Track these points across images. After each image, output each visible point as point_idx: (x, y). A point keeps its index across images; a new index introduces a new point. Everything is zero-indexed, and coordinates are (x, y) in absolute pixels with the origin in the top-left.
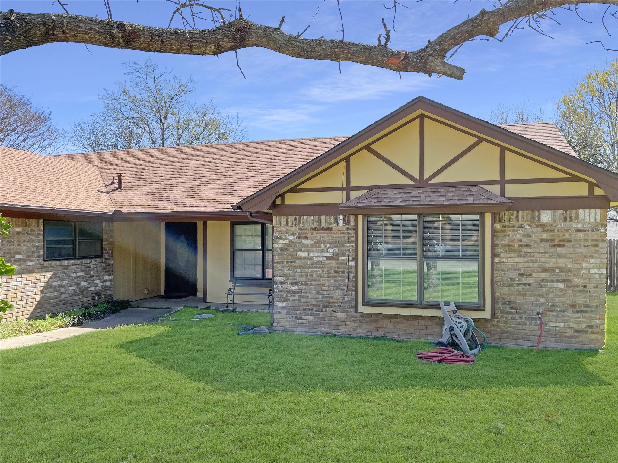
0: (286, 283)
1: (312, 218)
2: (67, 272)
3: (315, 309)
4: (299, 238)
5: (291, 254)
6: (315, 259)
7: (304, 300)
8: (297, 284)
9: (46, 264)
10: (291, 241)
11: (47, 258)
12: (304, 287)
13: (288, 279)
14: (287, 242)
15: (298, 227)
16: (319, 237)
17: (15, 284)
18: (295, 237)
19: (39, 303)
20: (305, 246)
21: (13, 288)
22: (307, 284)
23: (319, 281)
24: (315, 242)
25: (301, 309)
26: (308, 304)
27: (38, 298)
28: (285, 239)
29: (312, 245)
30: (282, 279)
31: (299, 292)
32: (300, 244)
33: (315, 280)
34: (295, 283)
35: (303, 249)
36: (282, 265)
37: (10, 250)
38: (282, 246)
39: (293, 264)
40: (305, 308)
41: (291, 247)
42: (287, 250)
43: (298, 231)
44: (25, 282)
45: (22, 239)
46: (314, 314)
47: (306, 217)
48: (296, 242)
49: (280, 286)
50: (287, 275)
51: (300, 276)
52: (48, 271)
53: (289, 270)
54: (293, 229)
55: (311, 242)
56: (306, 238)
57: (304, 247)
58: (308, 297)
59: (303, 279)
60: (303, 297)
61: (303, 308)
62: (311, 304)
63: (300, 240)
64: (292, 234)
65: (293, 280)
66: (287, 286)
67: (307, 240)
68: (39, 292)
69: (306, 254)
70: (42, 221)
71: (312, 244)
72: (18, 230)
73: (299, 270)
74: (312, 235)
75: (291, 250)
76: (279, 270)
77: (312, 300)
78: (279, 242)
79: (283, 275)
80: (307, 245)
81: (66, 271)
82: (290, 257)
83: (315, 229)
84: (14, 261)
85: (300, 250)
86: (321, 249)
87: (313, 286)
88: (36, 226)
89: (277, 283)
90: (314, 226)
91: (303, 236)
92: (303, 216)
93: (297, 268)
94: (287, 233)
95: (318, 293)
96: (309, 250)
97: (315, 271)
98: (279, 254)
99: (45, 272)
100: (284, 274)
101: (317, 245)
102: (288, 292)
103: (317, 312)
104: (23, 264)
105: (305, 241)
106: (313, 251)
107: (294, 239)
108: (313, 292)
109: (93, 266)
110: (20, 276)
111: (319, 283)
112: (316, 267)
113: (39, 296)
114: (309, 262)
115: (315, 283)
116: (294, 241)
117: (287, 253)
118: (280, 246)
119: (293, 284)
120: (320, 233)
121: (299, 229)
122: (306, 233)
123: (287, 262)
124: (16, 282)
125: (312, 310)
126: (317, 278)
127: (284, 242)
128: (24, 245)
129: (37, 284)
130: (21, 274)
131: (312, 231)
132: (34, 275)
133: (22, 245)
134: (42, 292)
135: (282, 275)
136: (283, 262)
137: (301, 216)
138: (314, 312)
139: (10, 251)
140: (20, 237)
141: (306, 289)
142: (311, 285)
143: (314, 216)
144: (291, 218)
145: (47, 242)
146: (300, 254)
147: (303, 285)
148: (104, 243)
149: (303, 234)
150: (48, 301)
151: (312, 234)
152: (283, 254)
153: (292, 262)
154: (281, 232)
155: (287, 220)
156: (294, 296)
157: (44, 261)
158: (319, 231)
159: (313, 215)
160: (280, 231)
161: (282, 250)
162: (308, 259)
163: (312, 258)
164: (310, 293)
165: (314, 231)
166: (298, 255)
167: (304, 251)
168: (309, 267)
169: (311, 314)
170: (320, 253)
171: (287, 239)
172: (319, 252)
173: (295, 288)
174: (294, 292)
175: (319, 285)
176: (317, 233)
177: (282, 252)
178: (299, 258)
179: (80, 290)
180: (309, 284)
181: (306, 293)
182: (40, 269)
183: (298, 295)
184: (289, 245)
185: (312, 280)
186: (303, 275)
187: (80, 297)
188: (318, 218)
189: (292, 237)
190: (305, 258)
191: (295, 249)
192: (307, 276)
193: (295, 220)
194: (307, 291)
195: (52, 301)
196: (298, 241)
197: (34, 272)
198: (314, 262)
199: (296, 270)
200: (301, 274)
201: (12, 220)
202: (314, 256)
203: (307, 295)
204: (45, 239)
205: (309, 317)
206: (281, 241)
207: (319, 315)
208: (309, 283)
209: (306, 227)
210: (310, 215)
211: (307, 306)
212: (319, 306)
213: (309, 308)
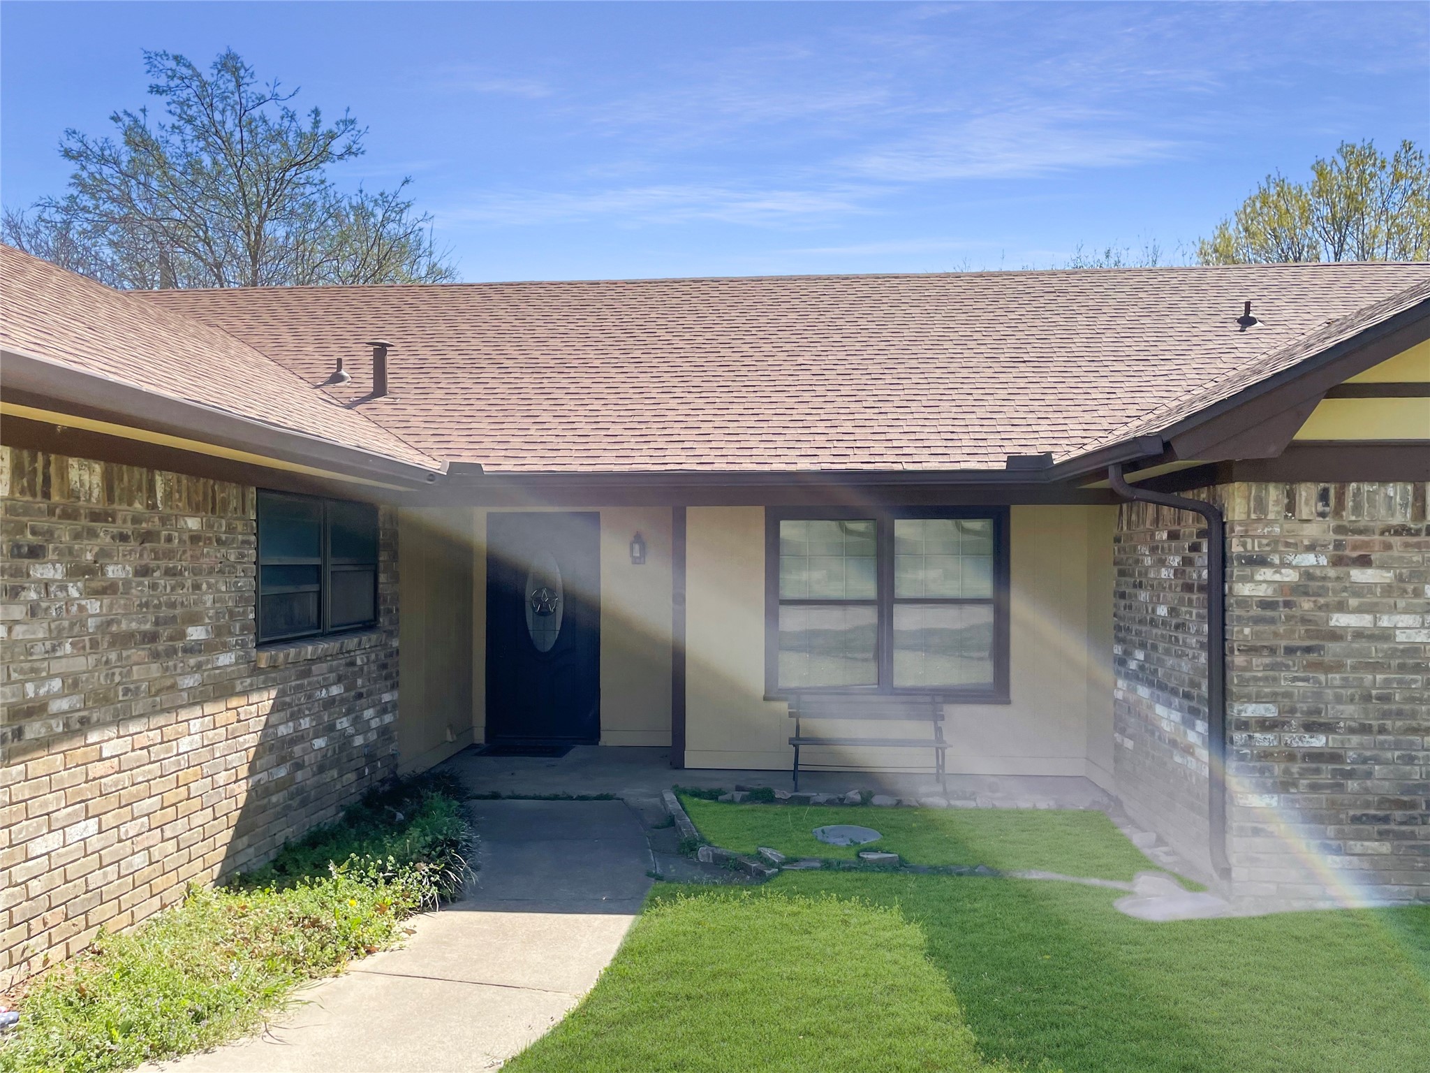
0: (1284, 724)
1: (1391, 490)
2: (309, 684)
3: (1398, 814)
4: (1337, 561)
5: (1304, 621)
6: (1401, 637)
7: (1352, 785)
8: (1328, 728)
9: (264, 658)
10: (1308, 574)
11: (264, 635)
12: (1355, 739)
13: (1293, 711)
14: (1290, 576)
15: (1331, 522)
16: (1417, 558)
17: (185, 744)
18: (1323, 561)
19: (246, 811)
20: (1359, 590)
21: (179, 762)
22: (1365, 729)
23: (1413, 715)
24: (1400, 578)
25: (1343, 816)
26: (1370, 798)
27: (241, 789)
28: (1284, 565)
29: (1388, 589)
30: (1267, 710)
31: (1335, 757)
32: (1338, 585)
33: (1400, 713)
34: (1321, 725)
35: (1353, 602)
36: (1267, 660)
37: (172, 605)
38: (1270, 592)
39: (1313, 657)
40: (1359, 812)
41: (1306, 594)
42: (1287, 604)
43: (1332, 536)
44: (210, 734)
45: (205, 563)
46: (1393, 832)
47: (1366, 487)
48: (1324, 578)
49: (1257, 735)
50: (1287, 695)
51: (1339, 699)
52: (266, 688)
53: (1295, 679)
54: (1313, 531)
55: (1387, 576)
56: (1364, 562)
57: (1356, 594)
58: (1369, 775)
59: (1350, 710)
60: (1350, 775)
61: (1351, 813)
62: (1384, 802)
63: (1341, 570)
64: (1311, 548)
65: (1310, 713)
66: (1287, 737)
67: (1370, 571)
68: (244, 772)
69: (1364, 621)
70: (252, 493)
71: (1389, 586)
72: (193, 523)
73: (1336, 678)
74: (1389, 553)
75: (1306, 605)
76: (1256, 679)
77: (1387, 783)
78: (1258, 577)
79: (1273, 698)
80: (1369, 588)
81: (306, 682)
82: (1302, 629)
83: (1401, 530)
84: (185, 650)
85: (1341, 607)
86: (1421, 601)
87: (1389, 733)
88: (239, 514)
89: (1244, 725)
90: (1398, 520)
91: (1355, 554)
92: (1354, 485)
93: (1328, 669)
94: (1287, 545)
95: (1410, 760)
96: (1376, 604)
97: (1400, 682)
98: (1257, 621)
99: (259, 689)
100: (1275, 694)
101: (1410, 588)
102: (1291, 757)
103: (1404, 828)
104: (208, 662)
105: (1359, 575)
106: (1394, 609)
107: (1318, 566)
108: (1389, 755)
109: (362, 661)
110: (197, 711)
111: (1414, 724)
112: (1402, 668)
113: (243, 785)
114: (1375, 651)
115: (1399, 724)
116: (1318, 573)
117: (1289, 618)
118: (1263, 591)
119: (1311, 728)
120: (1418, 546)
121: (1340, 530)
122: (1366, 545)
123: (1290, 651)
124: (188, 739)
125: (1385, 820)
126: (1407, 707)
127: (1277, 577)
128: (209, 586)
129: (241, 739)
130: (200, 703)
131: (1388, 538)
132: (234, 702)
133: (204, 586)
134: (252, 771)
135: (1266, 695)
136: (1272, 651)
137: (1343, 481)
138: (1396, 828)
139: (171, 612)
140: (198, 553)
141: (1362, 746)
142: (1382, 730)
143: (1399, 486)
144: (1307, 493)
145: (267, 574)
146: (1340, 620)
147: (1352, 731)
148: (382, 578)
149: (1355, 548)
150: (266, 801)
151: (1388, 547)
152: (1272, 621)
153: (1308, 650)
154: (1265, 541)
155: (1291, 496)
156: (1317, 771)
157: (260, 646)
158: (1415, 540)
159: (1395, 480)
160: (1263, 537)
161: (1266, 604)
162: (1372, 637)
163: (1385, 635)
164: (1377, 761)
165: (1397, 538)
166: (1332, 623)
167: (1359, 610)
168: (1375, 667)
169: (1382, 835)
170: (1418, 617)
171: (1289, 566)
172: (1415, 613)
173: (1319, 742)
174: (1316, 756)
175: (1415, 731)
176: (1407, 545)
177: (1269, 613)
178: (1336, 635)
179: (335, 751)
180: (1375, 729)
181: (1365, 761)
182: (249, 681)
183: (1330, 767)
184: (1299, 590)
185: (1385, 715)
186: (1353, 696)
187: (335, 773)
188: (1416, 490)
189: (1309, 559)
190: (1359, 634)
191: (1322, 601)
192: (1367, 698)
193: (1324, 496)
194: (1368, 753)
195: (274, 799)
196: (1332, 573)
197: (233, 694)
198: (1396, 650)
199: (1322, 678)
200: (1342, 691)
201: (179, 481)
202: (1396, 628)
203: (1365, 767)
204: (263, 562)
205: (1373, 846)
206: (1265, 574)
207: (1412, 836)
208: (1374, 723)
209: (1364, 521)
210: (1384, 479)
211: (1367, 805)
212: (1412, 805)
213: (1372, 812)
